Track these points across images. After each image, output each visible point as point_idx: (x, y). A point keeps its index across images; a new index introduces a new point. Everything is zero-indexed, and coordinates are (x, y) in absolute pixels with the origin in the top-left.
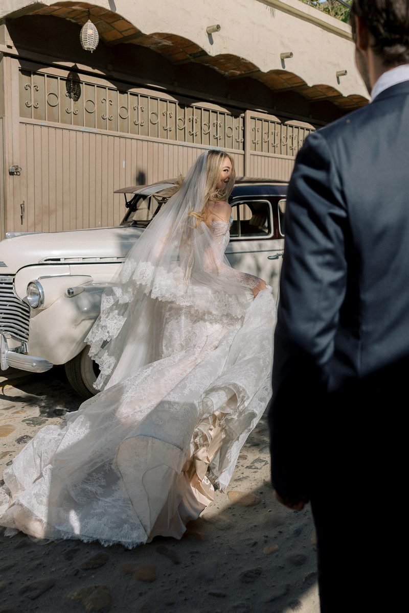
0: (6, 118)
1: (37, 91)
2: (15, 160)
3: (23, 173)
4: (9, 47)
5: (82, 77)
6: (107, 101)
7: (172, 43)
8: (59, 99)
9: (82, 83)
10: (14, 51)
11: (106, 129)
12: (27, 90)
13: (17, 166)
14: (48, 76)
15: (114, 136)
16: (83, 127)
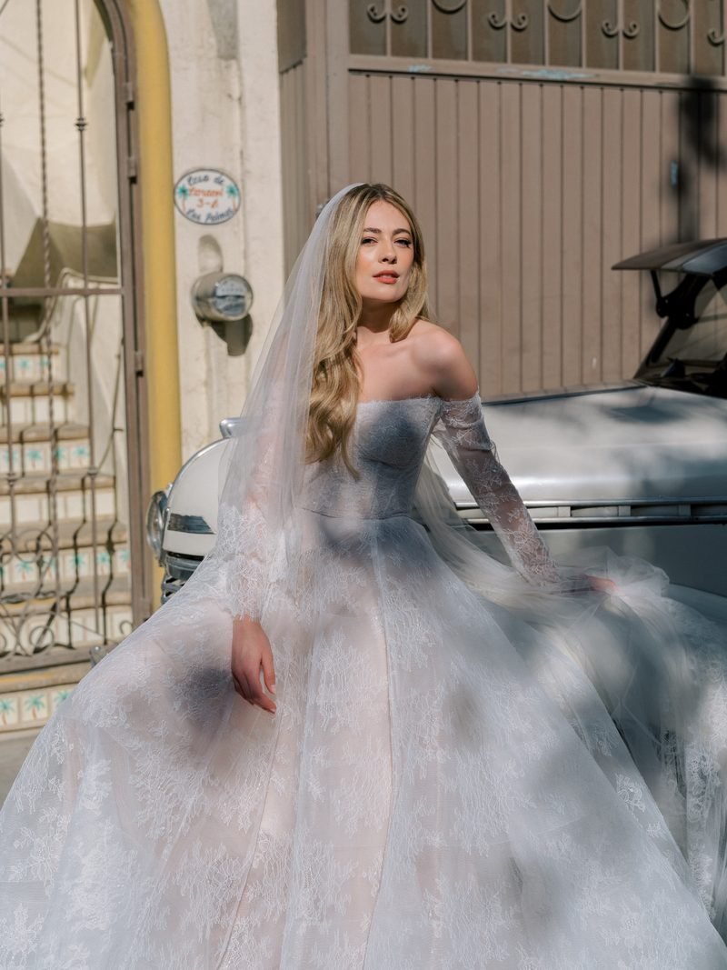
0: (308, 62)
11: (617, 68)
15: (642, 87)
16: (541, 67)
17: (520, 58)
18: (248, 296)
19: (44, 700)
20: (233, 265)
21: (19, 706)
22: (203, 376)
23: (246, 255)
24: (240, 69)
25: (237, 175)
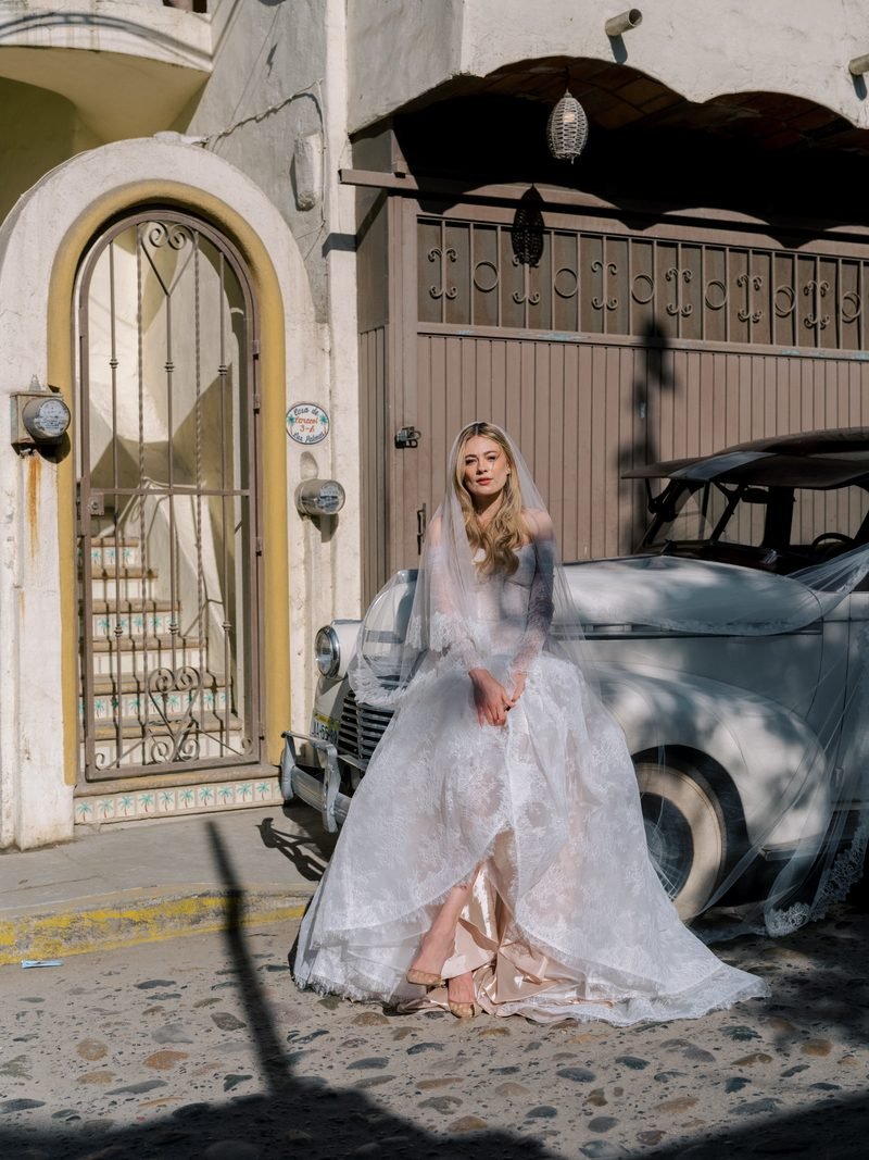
0: (390, 327)
1: (454, 261)
2: (406, 417)
3: (423, 443)
4: (400, 175)
5: (551, 219)
6: (605, 267)
7: (761, 113)
8: (499, 273)
9: (549, 233)
10: (411, 183)
11: (603, 332)
12: (433, 261)
13: (412, 428)
14: (476, 227)
15: (620, 346)
16: (549, 331)
17: (536, 325)
18: (340, 497)
19: (192, 794)
20: (325, 474)
21: (176, 797)
22: (303, 556)
23: (333, 467)
24: (331, 330)
25: (328, 409)
